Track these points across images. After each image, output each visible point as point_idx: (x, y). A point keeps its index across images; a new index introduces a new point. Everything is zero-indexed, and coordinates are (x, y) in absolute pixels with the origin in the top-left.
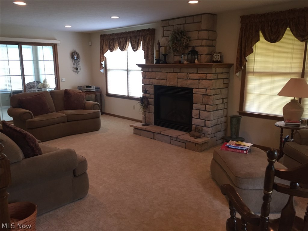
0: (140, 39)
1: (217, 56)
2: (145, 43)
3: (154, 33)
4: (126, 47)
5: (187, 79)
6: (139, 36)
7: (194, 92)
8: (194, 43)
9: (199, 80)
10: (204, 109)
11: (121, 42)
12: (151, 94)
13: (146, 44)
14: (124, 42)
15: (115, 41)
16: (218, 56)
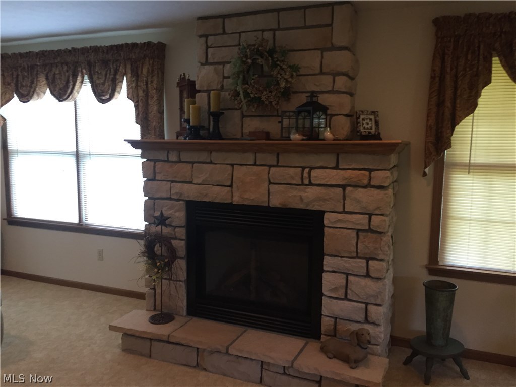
0: (122, 69)
1: (368, 121)
2: (137, 80)
3: (164, 56)
4: (74, 91)
5: (303, 184)
6: (117, 61)
7: (326, 222)
8: (311, 85)
9: (344, 187)
10: (363, 272)
11: (57, 76)
12: (176, 227)
13: (142, 85)
14: (69, 76)
15: (37, 74)
16: (371, 120)
